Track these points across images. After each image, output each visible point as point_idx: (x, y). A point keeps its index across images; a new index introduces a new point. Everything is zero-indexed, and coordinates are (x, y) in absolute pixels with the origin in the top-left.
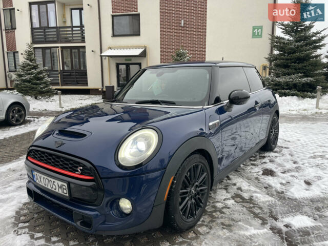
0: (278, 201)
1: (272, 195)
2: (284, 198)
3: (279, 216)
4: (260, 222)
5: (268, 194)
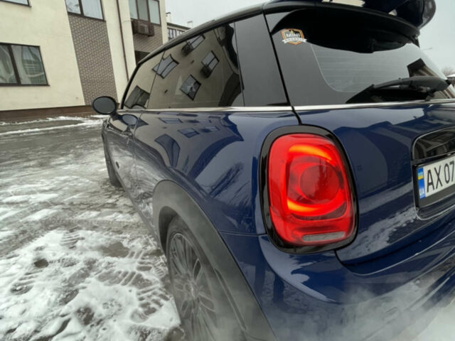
0: (69, 221)
1: (80, 222)
2: (65, 226)
3: (61, 211)
4: (75, 203)
5: (85, 221)
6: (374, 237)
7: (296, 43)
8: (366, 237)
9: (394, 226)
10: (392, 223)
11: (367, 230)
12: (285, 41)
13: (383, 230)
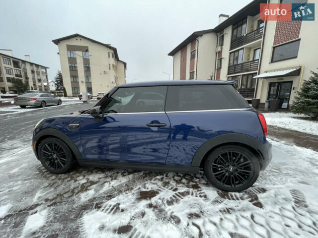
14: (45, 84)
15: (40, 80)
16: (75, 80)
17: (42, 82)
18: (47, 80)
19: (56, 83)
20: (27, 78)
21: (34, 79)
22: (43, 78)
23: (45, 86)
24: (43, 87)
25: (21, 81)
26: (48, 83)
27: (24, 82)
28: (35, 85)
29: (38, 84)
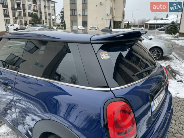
6: (142, 125)
7: (106, 59)
8: (139, 126)
9: (148, 118)
10: (147, 116)
11: (139, 123)
12: (102, 58)
13: (145, 121)
14: (54, 17)
15: (49, 14)
16: (73, 14)
17: (51, 15)
18: (55, 14)
19: (61, 16)
20: (41, 13)
21: (45, 13)
22: (52, 12)
23: (53, 20)
24: (52, 20)
25: (37, 15)
26: (55, 17)
27: (39, 16)
28: (46, 18)
29: (48, 17)
